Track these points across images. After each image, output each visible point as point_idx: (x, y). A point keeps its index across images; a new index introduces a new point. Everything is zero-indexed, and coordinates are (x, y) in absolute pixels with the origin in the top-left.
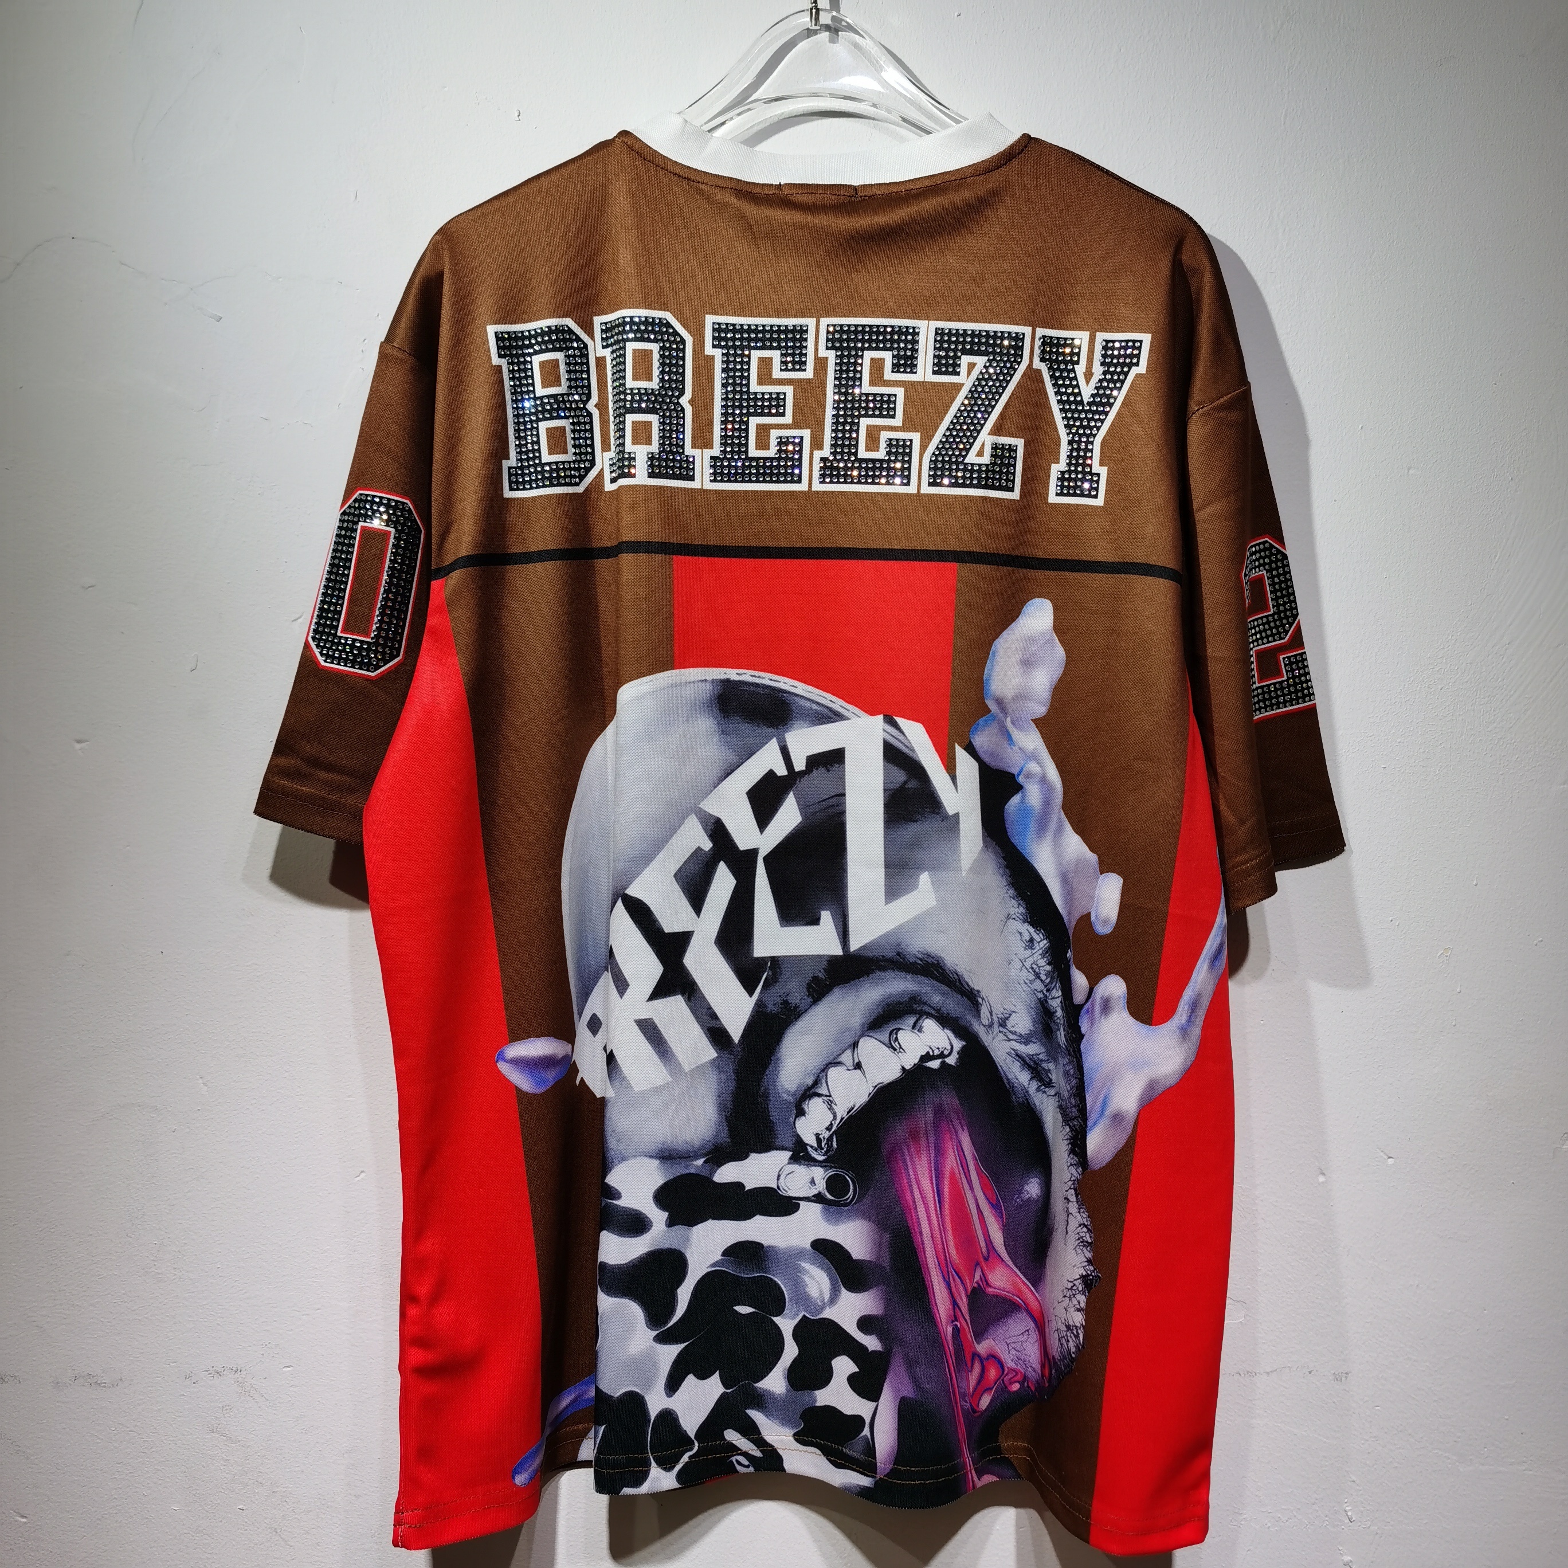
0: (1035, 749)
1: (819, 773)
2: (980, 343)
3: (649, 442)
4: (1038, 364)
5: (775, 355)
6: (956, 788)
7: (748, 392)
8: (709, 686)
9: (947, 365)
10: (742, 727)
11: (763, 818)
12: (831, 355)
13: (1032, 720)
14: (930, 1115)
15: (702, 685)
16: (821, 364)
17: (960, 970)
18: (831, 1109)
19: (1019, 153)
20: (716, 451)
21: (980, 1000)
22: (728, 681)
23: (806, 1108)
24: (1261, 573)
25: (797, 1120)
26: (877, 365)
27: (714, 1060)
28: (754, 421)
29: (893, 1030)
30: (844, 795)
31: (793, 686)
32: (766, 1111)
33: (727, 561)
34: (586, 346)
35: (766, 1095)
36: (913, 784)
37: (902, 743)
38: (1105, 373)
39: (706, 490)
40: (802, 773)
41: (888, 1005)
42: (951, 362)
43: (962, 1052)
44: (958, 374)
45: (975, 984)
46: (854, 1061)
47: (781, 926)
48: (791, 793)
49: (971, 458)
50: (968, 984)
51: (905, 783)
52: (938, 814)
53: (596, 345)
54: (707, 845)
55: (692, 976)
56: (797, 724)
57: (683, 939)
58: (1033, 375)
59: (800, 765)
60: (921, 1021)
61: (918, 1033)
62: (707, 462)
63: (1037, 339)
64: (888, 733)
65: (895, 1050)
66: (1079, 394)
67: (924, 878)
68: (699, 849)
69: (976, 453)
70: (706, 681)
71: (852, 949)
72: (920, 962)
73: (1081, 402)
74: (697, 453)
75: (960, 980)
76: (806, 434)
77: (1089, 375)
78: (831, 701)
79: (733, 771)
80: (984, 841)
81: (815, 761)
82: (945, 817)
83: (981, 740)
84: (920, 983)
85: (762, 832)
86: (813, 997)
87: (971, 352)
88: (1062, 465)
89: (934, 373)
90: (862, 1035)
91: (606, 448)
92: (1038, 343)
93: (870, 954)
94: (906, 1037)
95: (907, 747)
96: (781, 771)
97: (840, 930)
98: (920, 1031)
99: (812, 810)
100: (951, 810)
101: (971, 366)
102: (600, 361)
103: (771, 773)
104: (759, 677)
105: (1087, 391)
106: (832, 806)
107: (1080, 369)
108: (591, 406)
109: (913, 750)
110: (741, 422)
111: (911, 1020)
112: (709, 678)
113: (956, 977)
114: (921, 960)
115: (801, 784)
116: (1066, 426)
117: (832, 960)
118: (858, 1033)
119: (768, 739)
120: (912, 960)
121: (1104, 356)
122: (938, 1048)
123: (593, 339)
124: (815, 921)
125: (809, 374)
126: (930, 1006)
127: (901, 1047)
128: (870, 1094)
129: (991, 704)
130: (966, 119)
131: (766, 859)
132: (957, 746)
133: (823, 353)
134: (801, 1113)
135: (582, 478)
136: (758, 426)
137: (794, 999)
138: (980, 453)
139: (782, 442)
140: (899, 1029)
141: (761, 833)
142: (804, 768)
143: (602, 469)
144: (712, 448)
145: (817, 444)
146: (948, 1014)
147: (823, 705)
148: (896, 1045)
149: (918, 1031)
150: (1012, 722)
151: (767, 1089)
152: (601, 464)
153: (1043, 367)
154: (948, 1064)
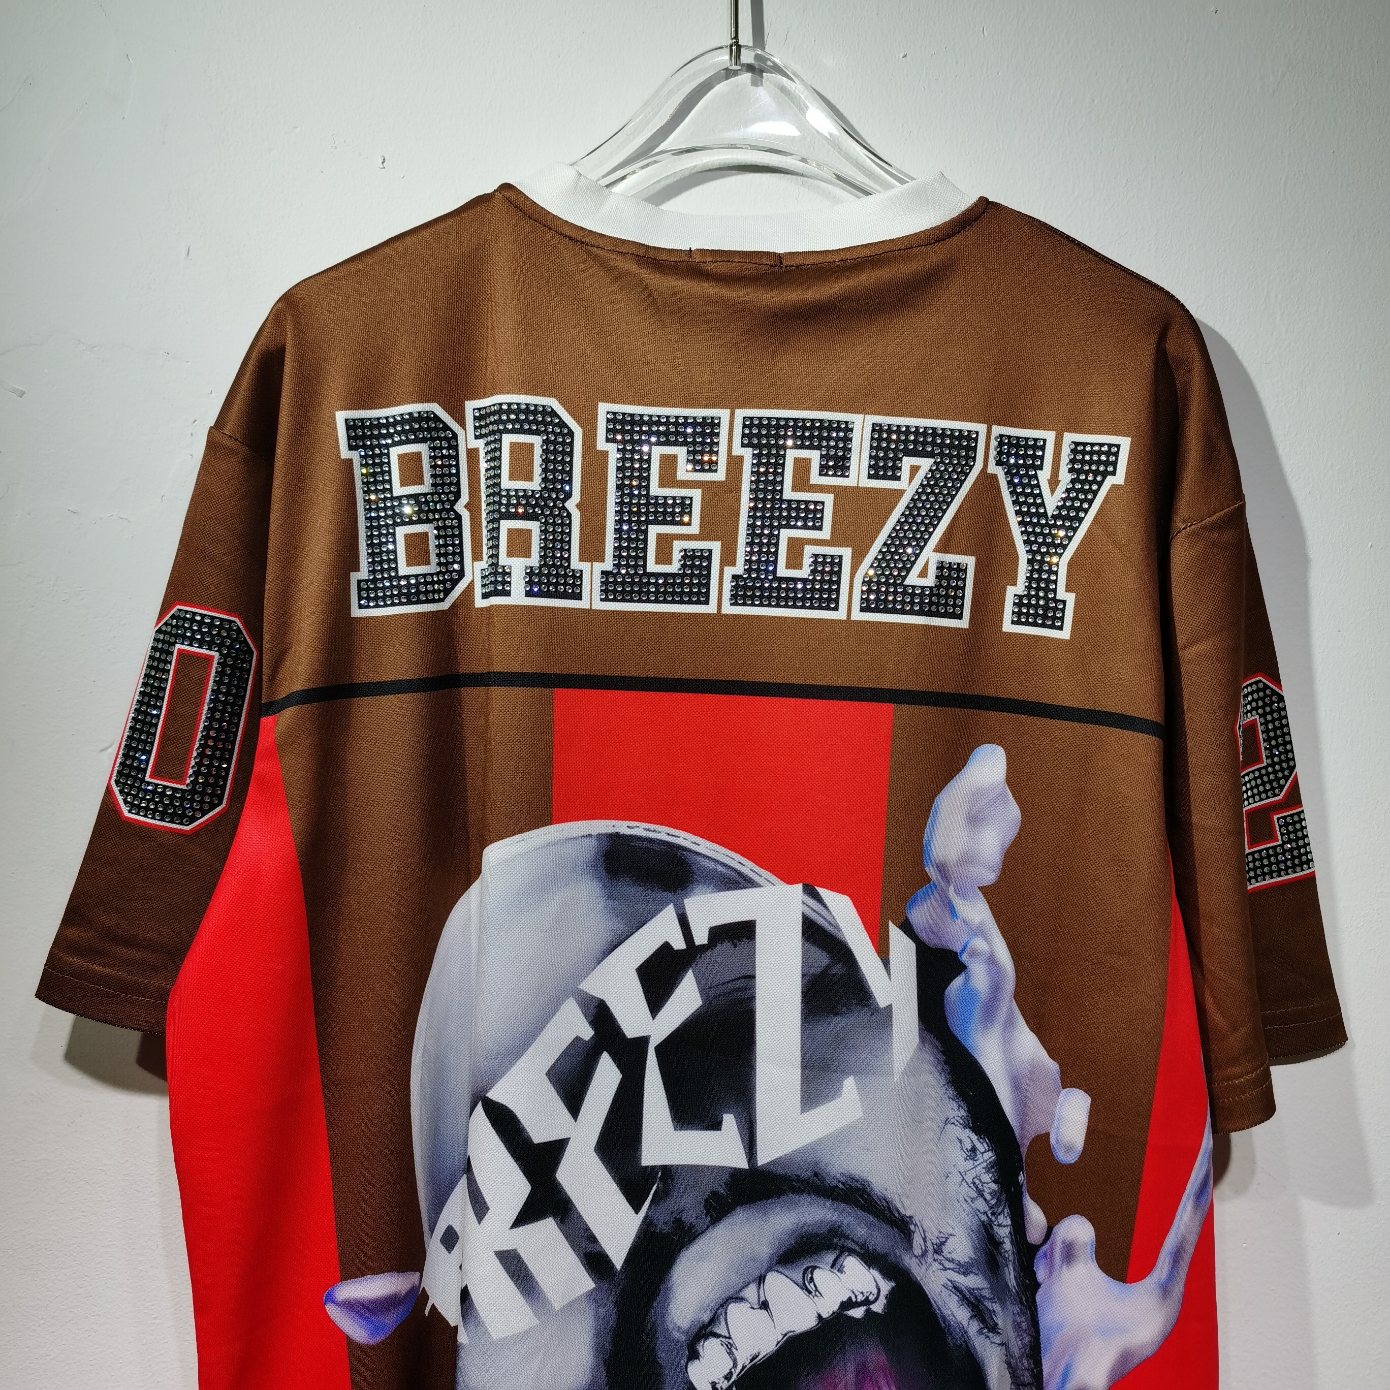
0: (982, 923)
1: (724, 948)
2: (924, 443)
3: (528, 555)
4: (993, 468)
5: (681, 452)
6: (889, 974)
7: (647, 496)
8: (594, 842)
9: (885, 468)
10: (634, 891)
11: (655, 1000)
12: (748, 453)
13: (979, 888)
14: (851, 1376)
15: (587, 840)
16: (735, 463)
17: (889, 1196)
18: (730, 1353)
19: (975, 220)
20: (608, 565)
21: (912, 1227)
22: (617, 835)
23: (700, 1350)
24: (1253, 718)
25: (690, 1363)
26: (802, 466)
27: (590, 1294)
28: (654, 531)
29: (808, 1268)
30: (754, 977)
31: (695, 843)
32: (653, 1352)
33: (619, 694)
34: (455, 436)
35: (653, 1334)
36: (837, 970)
37: (825, 919)
38: (1073, 481)
39: (595, 611)
40: (703, 948)
41: (802, 1236)
42: (890, 464)
43: (891, 1297)
44: (898, 479)
45: (907, 1211)
46: (759, 1298)
47: (675, 1130)
48: (690, 971)
49: (913, 579)
50: (898, 1211)
51: (828, 967)
52: (866, 1006)
53: (468, 434)
54: (587, 1033)
55: (566, 1193)
56: (698, 889)
57: (556, 1149)
58: (987, 481)
59: (701, 937)
60: (842, 1259)
61: (839, 1274)
62: (597, 579)
63: (993, 438)
64: (809, 907)
65: (810, 1292)
66: (1043, 504)
67: (849, 1084)
68: (578, 1039)
69: (918, 573)
70: (590, 836)
71: (759, 1163)
72: (841, 1186)
73: (1045, 515)
74: (585, 566)
75: (889, 1208)
76: (716, 547)
77: (1054, 482)
78: (740, 863)
79: (620, 943)
80: (921, 1036)
81: (719, 934)
82: (876, 1010)
83: (919, 916)
84: (841, 1212)
85: (654, 1017)
86: (712, 1217)
87: (915, 453)
88: (1020, 588)
89: (870, 477)
90: (770, 1269)
91: (477, 557)
92: (994, 443)
93: (782, 1172)
94: (823, 1277)
95: (830, 924)
96: (679, 944)
97: (746, 1138)
98: (841, 1270)
99: (714, 992)
100: (882, 1003)
101: (914, 470)
102: (472, 454)
103: (666, 946)
104: (655, 831)
105: (1052, 502)
106: (740, 989)
107: (1044, 476)
108: (460, 507)
109: (838, 928)
110: (638, 531)
111: (830, 1257)
112: (594, 833)
113: (885, 1204)
114: (843, 1184)
115: (704, 959)
116: (1025, 542)
117: (735, 1173)
118: (765, 1266)
119: (662, 905)
120: (833, 1183)
121: (1073, 461)
122: (862, 1293)
123: (464, 427)
124: (716, 1125)
125: (720, 475)
126: (853, 1240)
127: (817, 1290)
128: (778, 1343)
129: (932, 872)
130: (913, 179)
131: (658, 1049)
132: (890, 923)
133: (737, 450)
134: (694, 1355)
135: (447, 592)
136: (659, 536)
137: (689, 1217)
138: (923, 574)
139: (689, 556)
140: (815, 1267)
141: (654, 1019)
142: (706, 942)
143: (473, 581)
144: (603, 561)
145: (728, 559)
146: (875, 1250)
147: (730, 867)
148: (811, 1287)
149: (838, 1271)
150: (955, 890)
151: (654, 1326)
152: (471, 575)
153: (1000, 472)
154: (874, 1313)
